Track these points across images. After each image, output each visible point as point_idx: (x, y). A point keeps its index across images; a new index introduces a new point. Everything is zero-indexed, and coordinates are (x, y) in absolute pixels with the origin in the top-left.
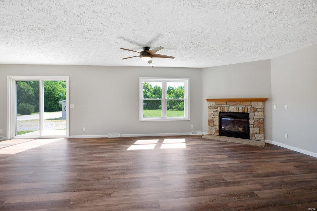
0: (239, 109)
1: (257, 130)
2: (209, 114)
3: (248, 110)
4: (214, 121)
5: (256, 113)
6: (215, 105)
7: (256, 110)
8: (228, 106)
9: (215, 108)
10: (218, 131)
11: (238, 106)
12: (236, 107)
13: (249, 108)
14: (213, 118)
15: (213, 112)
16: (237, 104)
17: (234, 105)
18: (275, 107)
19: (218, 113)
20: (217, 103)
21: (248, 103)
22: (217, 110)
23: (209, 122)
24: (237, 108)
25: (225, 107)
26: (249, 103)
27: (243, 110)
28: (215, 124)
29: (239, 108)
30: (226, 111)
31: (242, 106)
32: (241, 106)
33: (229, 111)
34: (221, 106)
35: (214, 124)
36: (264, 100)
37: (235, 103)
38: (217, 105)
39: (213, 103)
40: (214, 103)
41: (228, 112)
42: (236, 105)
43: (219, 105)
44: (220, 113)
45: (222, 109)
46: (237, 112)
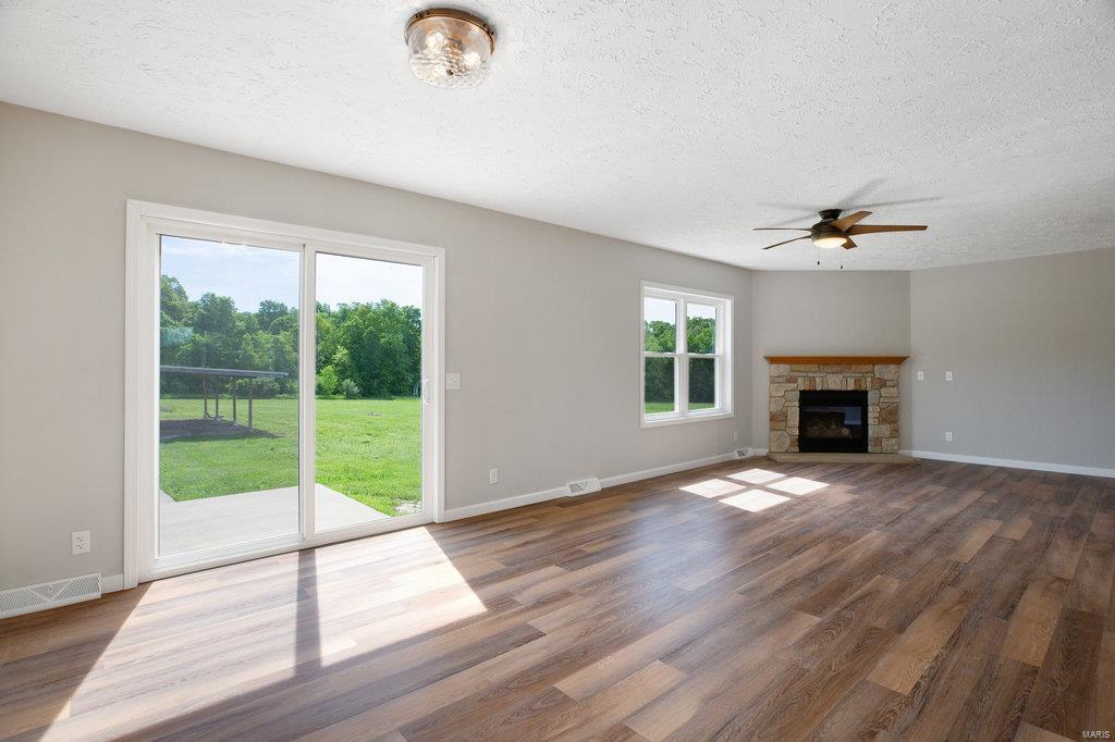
0: (849, 383)
1: (885, 429)
2: (773, 397)
3: (867, 385)
4: (786, 417)
5: (883, 391)
6: (792, 374)
7: (883, 384)
8: (824, 374)
9: (791, 380)
10: (796, 441)
11: (845, 375)
12: (840, 376)
13: (869, 379)
14: (785, 409)
15: (785, 391)
16: (843, 370)
17: (837, 373)
18: (920, 375)
19: (798, 393)
20: (796, 367)
21: (867, 367)
22: (795, 385)
23: (773, 418)
24: (844, 379)
25: (814, 378)
26: (869, 367)
27: (857, 383)
28: (790, 423)
29: (849, 379)
30: (819, 388)
31: (854, 375)
32: (852, 375)
33: (825, 388)
34: (804, 374)
35: (786, 424)
36: (899, 361)
37: (839, 368)
38: (796, 374)
39: (784, 369)
40: (788, 367)
41: (822, 392)
42: (841, 373)
43: (800, 374)
44: (801, 392)
45: (807, 383)
46: (844, 389)
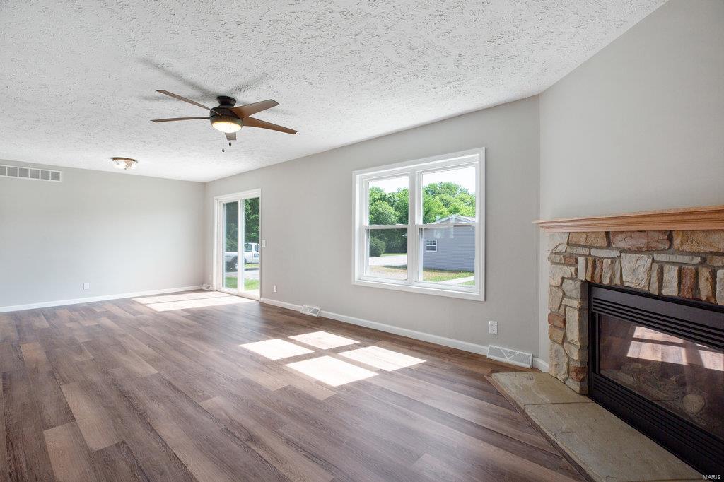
0: (666, 276)
2: (551, 286)
4: (564, 322)
6: (570, 250)
8: (615, 254)
9: (567, 261)
10: (578, 371)
11: (658, 257)
12: (645, 261)
13: (722, 274)
14: (562, 308)
15: (563, 279)
16: (654, 245)
17: (639, 251)
19: (579, 284)
20: (574, 238)
21: (716, 238)
22: (574, 269)
23: (552, 320)
24: (656, 266)
25: (600, 259)
26: (723, 240)
27: (688, 282)
28: (570, 337)
29: (667, 267)
30: (607, 281)
31: (680, 259)
32: (673, 259)
33: (617, 281)
34: (586, 251)
35: (565, 336)
37: (642, 241)
38: (575, 250)
39: (560, 241)
40: (563, 237)
42: (649, 251)
43: (580, 250)
44: (584, 282)
45: (590, 267)
46: (654, 290)
